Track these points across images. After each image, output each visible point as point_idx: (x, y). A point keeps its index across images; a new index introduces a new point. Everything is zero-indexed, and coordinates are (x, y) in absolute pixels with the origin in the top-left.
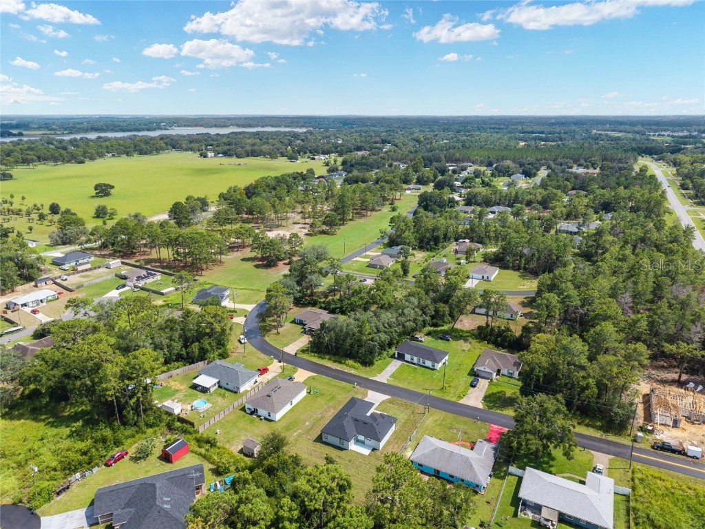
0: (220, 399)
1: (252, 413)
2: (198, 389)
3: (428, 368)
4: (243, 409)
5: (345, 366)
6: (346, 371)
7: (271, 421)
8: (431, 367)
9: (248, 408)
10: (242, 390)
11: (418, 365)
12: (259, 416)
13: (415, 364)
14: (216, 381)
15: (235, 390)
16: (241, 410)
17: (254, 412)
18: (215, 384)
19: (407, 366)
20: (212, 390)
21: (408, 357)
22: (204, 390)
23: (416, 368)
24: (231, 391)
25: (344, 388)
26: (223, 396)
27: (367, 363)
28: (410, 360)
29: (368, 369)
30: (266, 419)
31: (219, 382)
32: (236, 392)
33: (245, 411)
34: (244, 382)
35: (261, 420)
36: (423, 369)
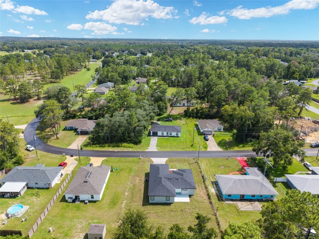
0: (34, 199)
1: (74, 201)
2: (6, 196)
3: (174, 137)
4: (64, 200)
5: (123, 148)
6: (126, 150)
7: (95, 202)
8: (176, 136)
9: (69, 198)
10: (53, 184)
11: (167, 136)
12: (83, 201)
13: (165, 136)
14: (24, 184)
15: (47, 186)
16: (61, 201)
17: (76, 199)
18: (24, 187)
19: (161, 138)
20: (22, 193)
21: (160, 133)
22: (14, 195)
23: (168, 139)
24: (43, 188)
25: (133, 162)
26: (37, 195)
27: (137, 142)
28: (161, 135)
29: (139, 146)
30: (90, 202)
31: (27, 185)
32: (48, 188)
33: (66, 201)
34: (54, 178)
35: (86, 203)
36: (172, 138)
